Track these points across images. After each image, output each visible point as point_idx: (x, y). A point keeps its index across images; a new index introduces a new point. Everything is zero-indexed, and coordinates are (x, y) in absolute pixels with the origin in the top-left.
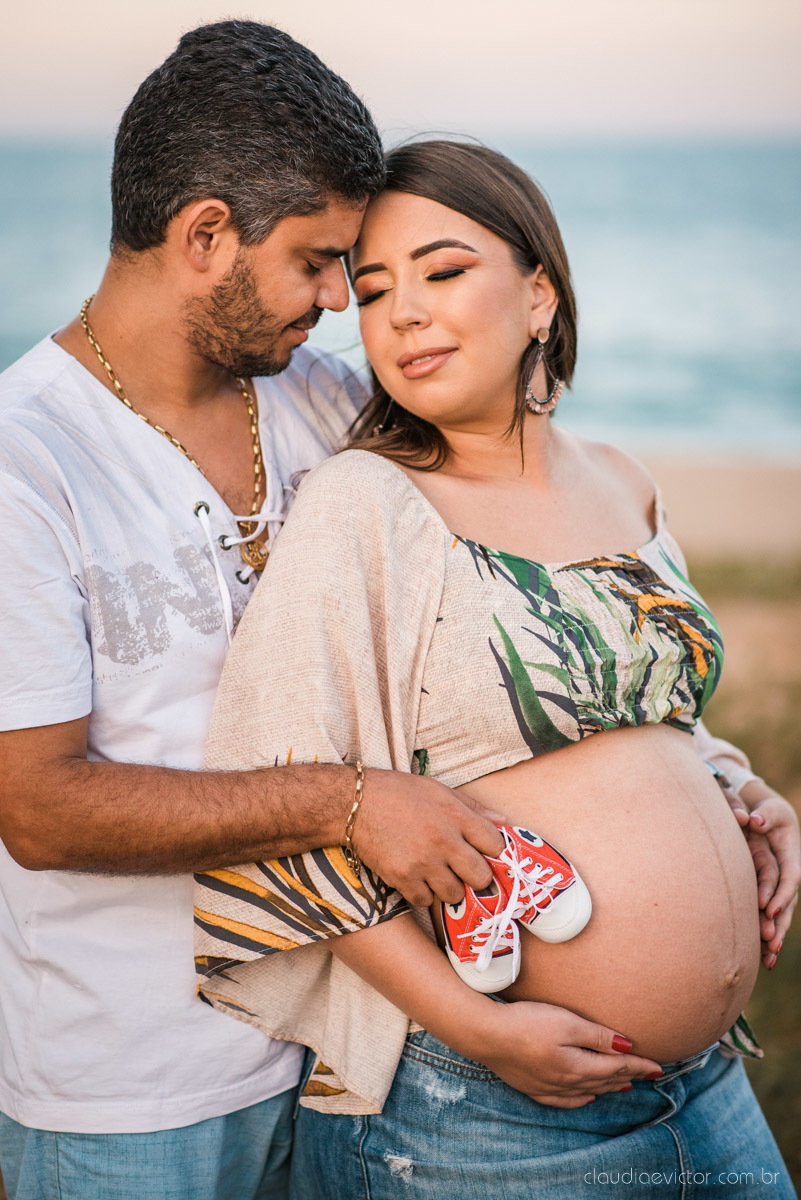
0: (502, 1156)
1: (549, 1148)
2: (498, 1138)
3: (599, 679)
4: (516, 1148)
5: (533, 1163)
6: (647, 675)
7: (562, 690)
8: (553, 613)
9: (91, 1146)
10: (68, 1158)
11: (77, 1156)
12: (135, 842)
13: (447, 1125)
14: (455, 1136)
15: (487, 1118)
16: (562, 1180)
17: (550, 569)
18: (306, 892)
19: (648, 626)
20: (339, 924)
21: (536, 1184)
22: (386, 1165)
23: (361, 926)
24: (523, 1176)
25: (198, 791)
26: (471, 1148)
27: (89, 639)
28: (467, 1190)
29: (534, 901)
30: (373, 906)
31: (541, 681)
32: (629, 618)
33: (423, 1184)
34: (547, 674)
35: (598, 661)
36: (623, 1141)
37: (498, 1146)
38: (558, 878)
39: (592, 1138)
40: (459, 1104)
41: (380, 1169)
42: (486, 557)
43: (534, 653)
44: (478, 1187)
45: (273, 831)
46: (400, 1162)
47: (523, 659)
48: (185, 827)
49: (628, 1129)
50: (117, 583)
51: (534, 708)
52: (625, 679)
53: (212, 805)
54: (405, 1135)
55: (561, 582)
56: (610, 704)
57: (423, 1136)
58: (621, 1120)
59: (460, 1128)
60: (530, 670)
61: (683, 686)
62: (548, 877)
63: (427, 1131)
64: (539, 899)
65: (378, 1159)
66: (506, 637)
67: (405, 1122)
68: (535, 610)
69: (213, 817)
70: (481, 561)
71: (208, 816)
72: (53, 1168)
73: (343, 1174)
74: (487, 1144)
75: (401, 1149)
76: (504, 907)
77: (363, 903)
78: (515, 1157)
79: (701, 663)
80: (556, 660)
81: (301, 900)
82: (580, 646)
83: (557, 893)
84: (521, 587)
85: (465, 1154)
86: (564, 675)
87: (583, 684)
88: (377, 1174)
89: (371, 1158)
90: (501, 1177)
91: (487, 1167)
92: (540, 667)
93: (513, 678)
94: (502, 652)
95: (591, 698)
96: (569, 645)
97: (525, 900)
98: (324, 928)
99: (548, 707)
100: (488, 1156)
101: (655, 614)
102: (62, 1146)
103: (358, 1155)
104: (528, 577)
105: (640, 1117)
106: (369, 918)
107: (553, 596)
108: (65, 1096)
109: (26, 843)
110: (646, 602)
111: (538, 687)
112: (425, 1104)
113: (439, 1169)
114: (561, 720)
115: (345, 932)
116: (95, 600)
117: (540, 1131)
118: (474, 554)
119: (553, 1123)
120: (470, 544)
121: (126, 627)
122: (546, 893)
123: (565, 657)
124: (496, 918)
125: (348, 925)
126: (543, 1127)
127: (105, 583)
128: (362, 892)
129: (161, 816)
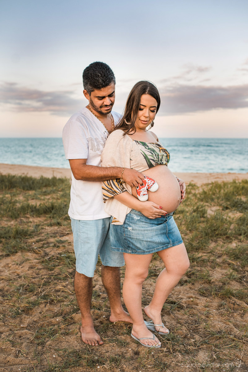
0: (145, 227)
1: (151, 226)
2: (144, 225)
3: (157, 157)
4: (147, 226)
5: (149, 228)
6: (162, 157)
7: (153, 158)
8: (148, 148)
9: (84, 224)
10: (81, 225)
11: (82, 225)
12: (91, 176)
13: (137, 223)
14: (138, 224)
15: (143, 222)
16: (152, 231)
17: (147, 143)
18: (112, 189)
19: (161, 151)
20: (117, 193)
21: (149, 232)
22: (128, 229)
23: (120, 193)
24: (147, 230)
25: (101, 169)
26: (140, 226)
27: (88, 148)
28: (140, 232)
29: (150, 185)
30: (121, 190)
31: (150, 157)
32: (159, 150)
33: (133, 231)
34: (150, 156)
35: (157, 154)
36: (160, 225)
37: (144, 226)
38: (153, 182)
39: (156, 225)
40: (139, 220)
41: (127, 229)
42: (138, 142)
43: (148, 154)
44: (141, 232)
45: (111, 176)
46: (130, 228)
47: (146, 154)
48: (98, 174)
49: (161, 224)
50: (94, 140)
51: (149, 161)
52: (160, 157)
53: (102, 171)
54: (131, 224)
55: (148, 145)
56: (159, 161)
57: (134, 225)
58: (160, 223)
59: (139, 223)
60: (148, 156)
61: (166, 160)
62: (151, 182)
63: (134, 224)
64: (151, 185)
65: (127, 228)
66: (143, 152)
67: (131, 222)
68: (146, 148)
69: (103, 173)
70: (137, 143)
71: (101, 173)
72: (78, 227)
73: (121, 230)
74: (143, 226)
75: (130, 226)
76: (145, 187)
77: (120, 190)
78: (146, 228)
79: (168, 157)
80: (151, 154)
81: (111, 190)
82: (154, 152)
83: (153, 184)
84: (143, 145)
85: (139, 227)
86: (152, 156)
87: (155, 157)
88: (126, 230)
89: (126, 228)
90: (144, 230)
91: (143, 229)
92: (149, 155)
93: (146, 157)
94: (143, 154)
95: (156, 159)
96: (152, 152)
97: (148, 186)
98: (115, 194)
99: (151, 161)
100: (143, 227)
101: (162, 149)
102: (80, 224)
103: (123, 228)
104: (144, 144)
105: (162, 222)
106: (121, 192)
107: (148, 146)
108: (81, 215)
109: (76, 175)
110: (160, 148)
111: (149, 158)
112: (134, 220)
113: (136, 229)
114: (153, 163)
115: (118, 194)
116: (90, 142)
117: (149, 224)
118: (136, 142)
119: (151, 223)
120: (135, 141)
121: (94, 146)
122: (152, 184)
123: (152, 154)
124: (143, 188)
125: (118, 193)
126: (150, 223)
127: (92, 140)
128: (120, 188)
129: (95, 172)
